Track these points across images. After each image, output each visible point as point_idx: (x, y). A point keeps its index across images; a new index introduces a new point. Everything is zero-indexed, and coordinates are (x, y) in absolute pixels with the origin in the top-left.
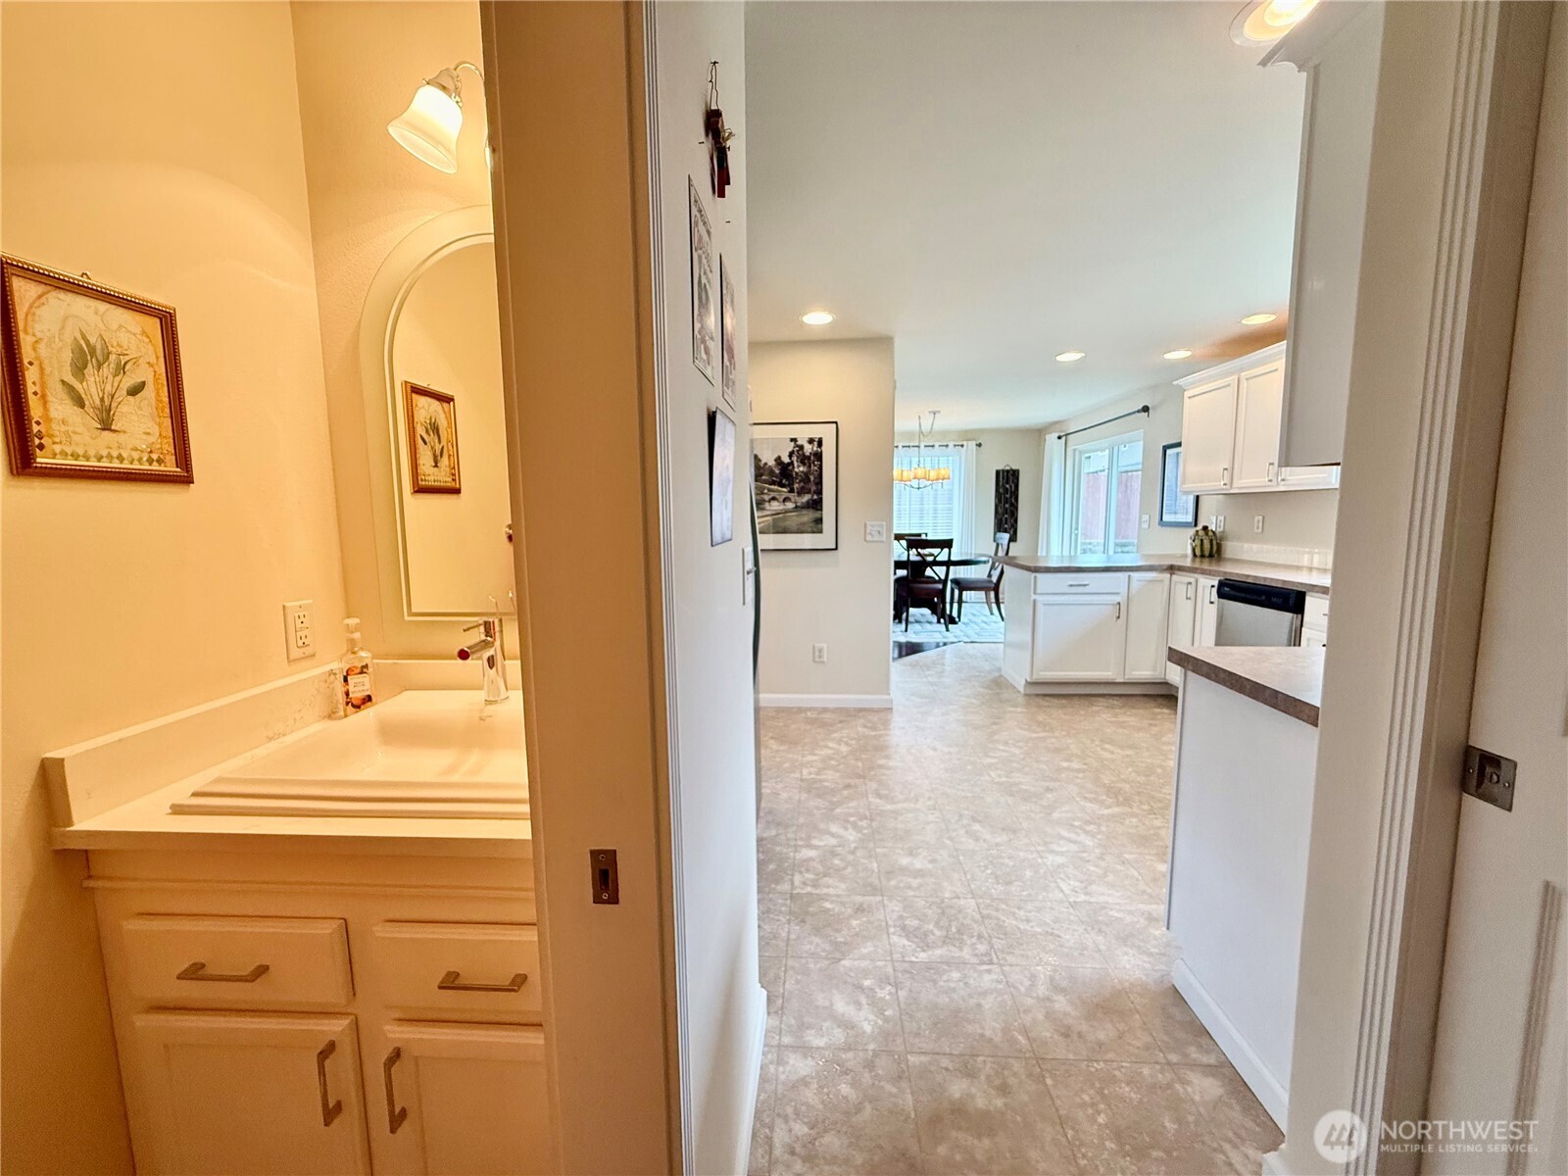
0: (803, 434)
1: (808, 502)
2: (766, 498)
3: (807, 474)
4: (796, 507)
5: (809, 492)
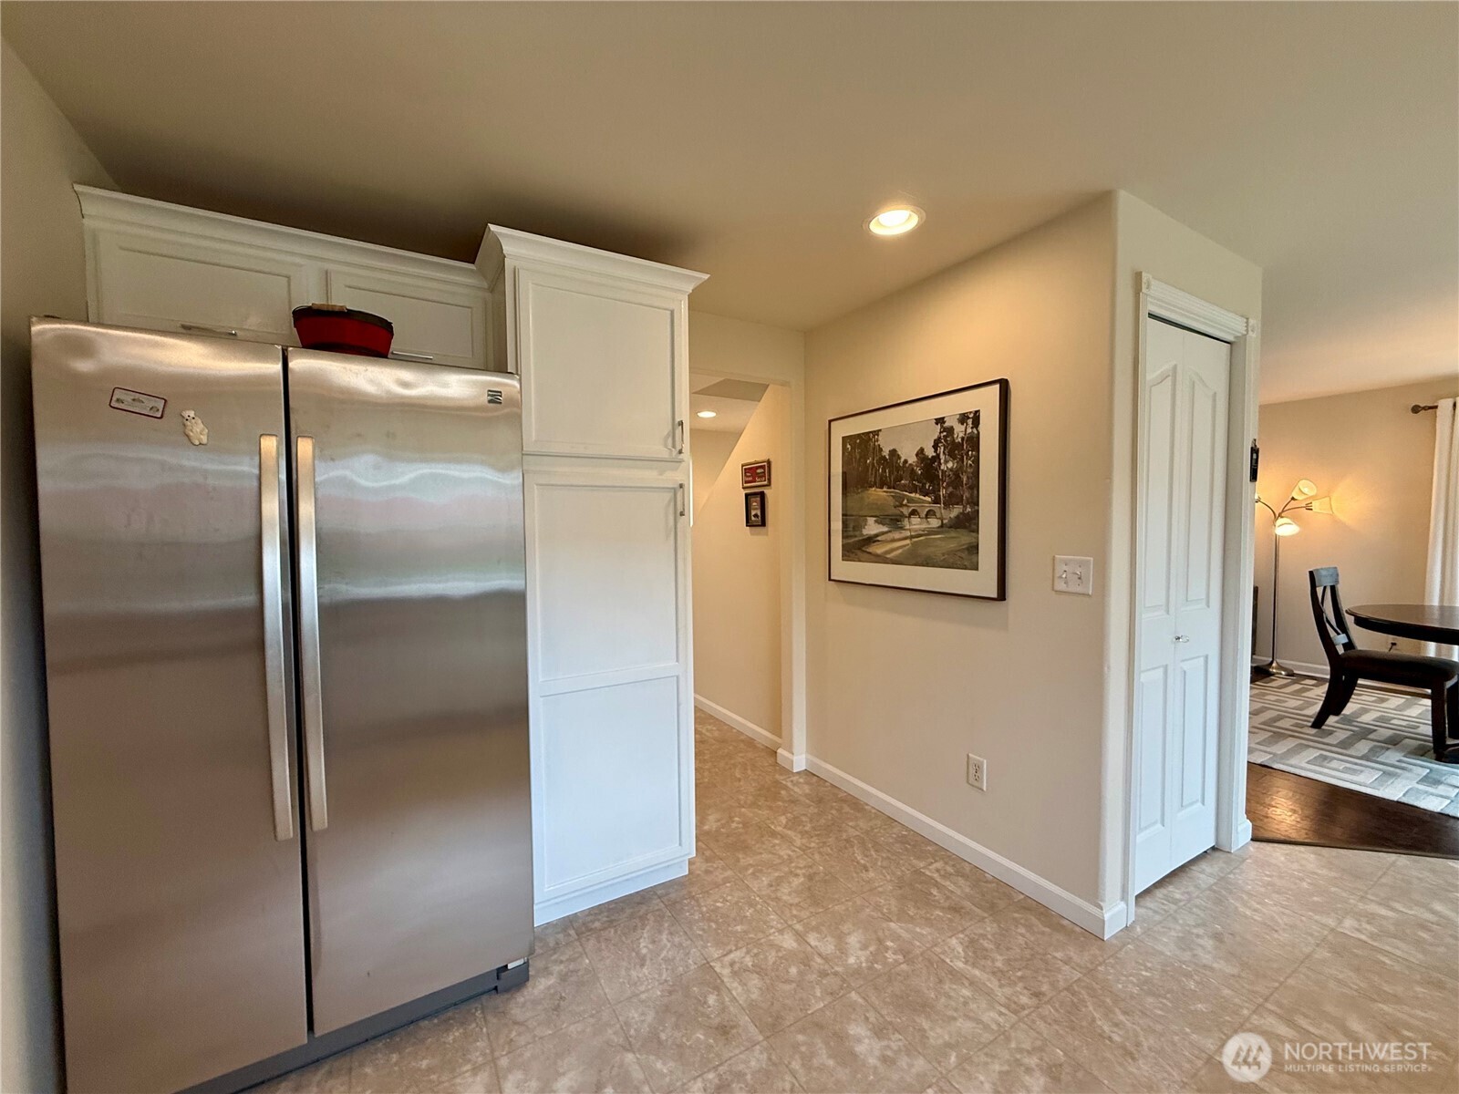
0: (950, 408)
1: (957, 517)
2: (906, 511)
3: (957, 473)
4: (942, 526)
5: (959, 502)
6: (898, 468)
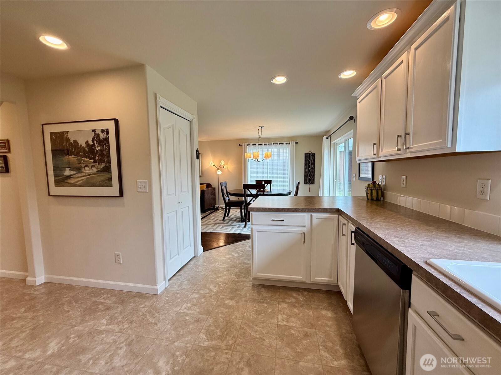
0: (98, 126)
1: (103, 168)
2: (83, 165)
3: (102, 151)
4: (98, 171)
5: (104, 162)
6: (78, 148)
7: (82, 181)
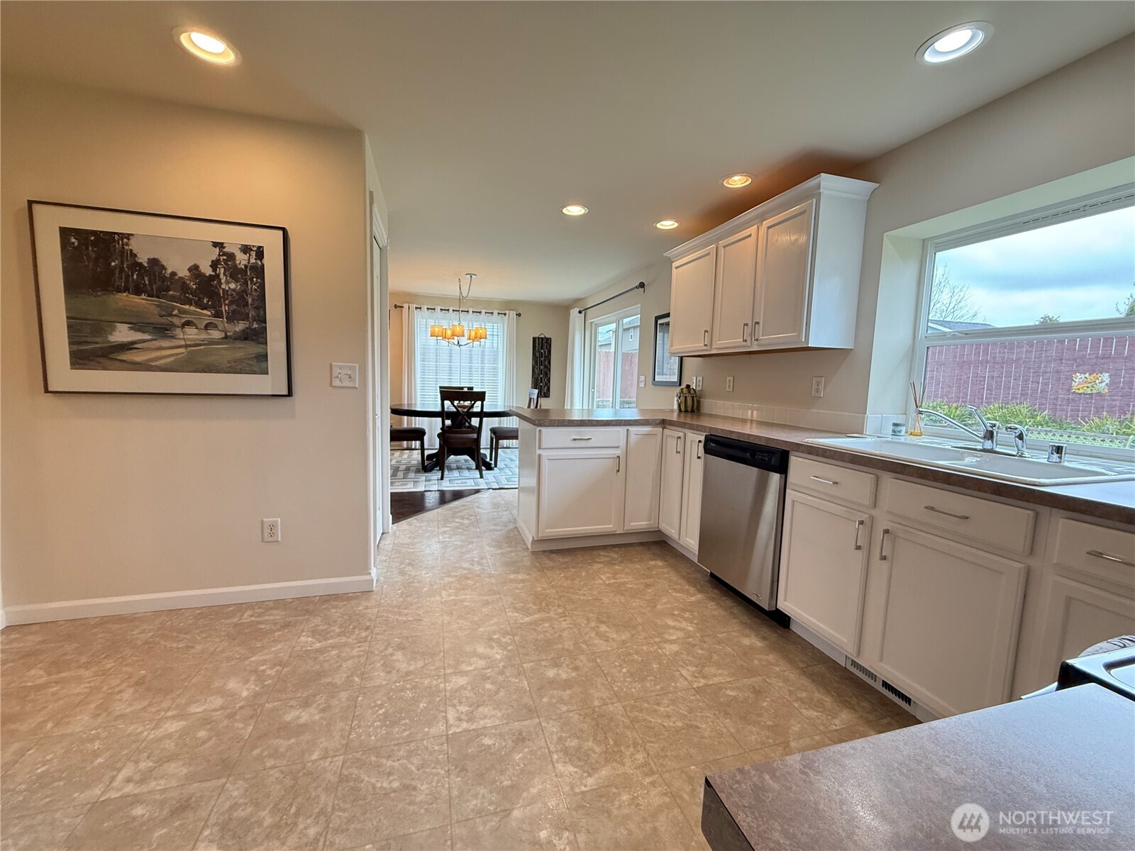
0: (234, 238)
1: (243, 331)
2: (177, 321)
3: (241, 294)
4: (226, 337)
5: (245, 318)
6: (163, 279)
7: (172, 359)
